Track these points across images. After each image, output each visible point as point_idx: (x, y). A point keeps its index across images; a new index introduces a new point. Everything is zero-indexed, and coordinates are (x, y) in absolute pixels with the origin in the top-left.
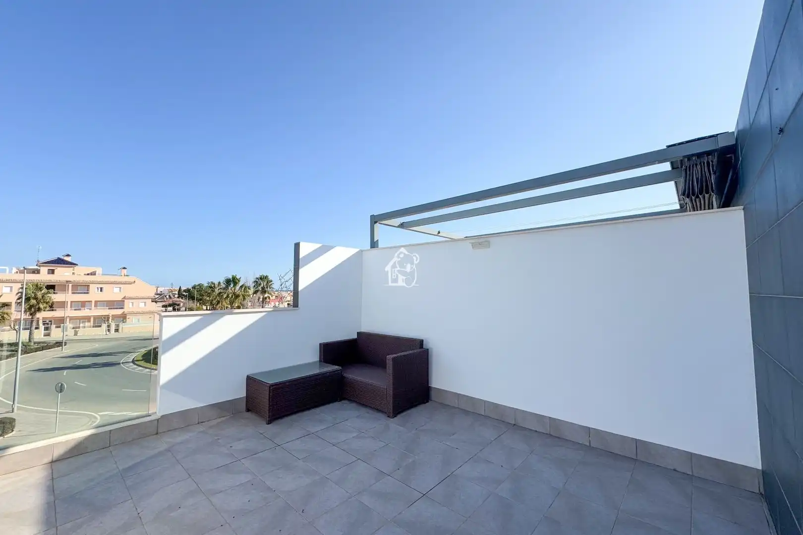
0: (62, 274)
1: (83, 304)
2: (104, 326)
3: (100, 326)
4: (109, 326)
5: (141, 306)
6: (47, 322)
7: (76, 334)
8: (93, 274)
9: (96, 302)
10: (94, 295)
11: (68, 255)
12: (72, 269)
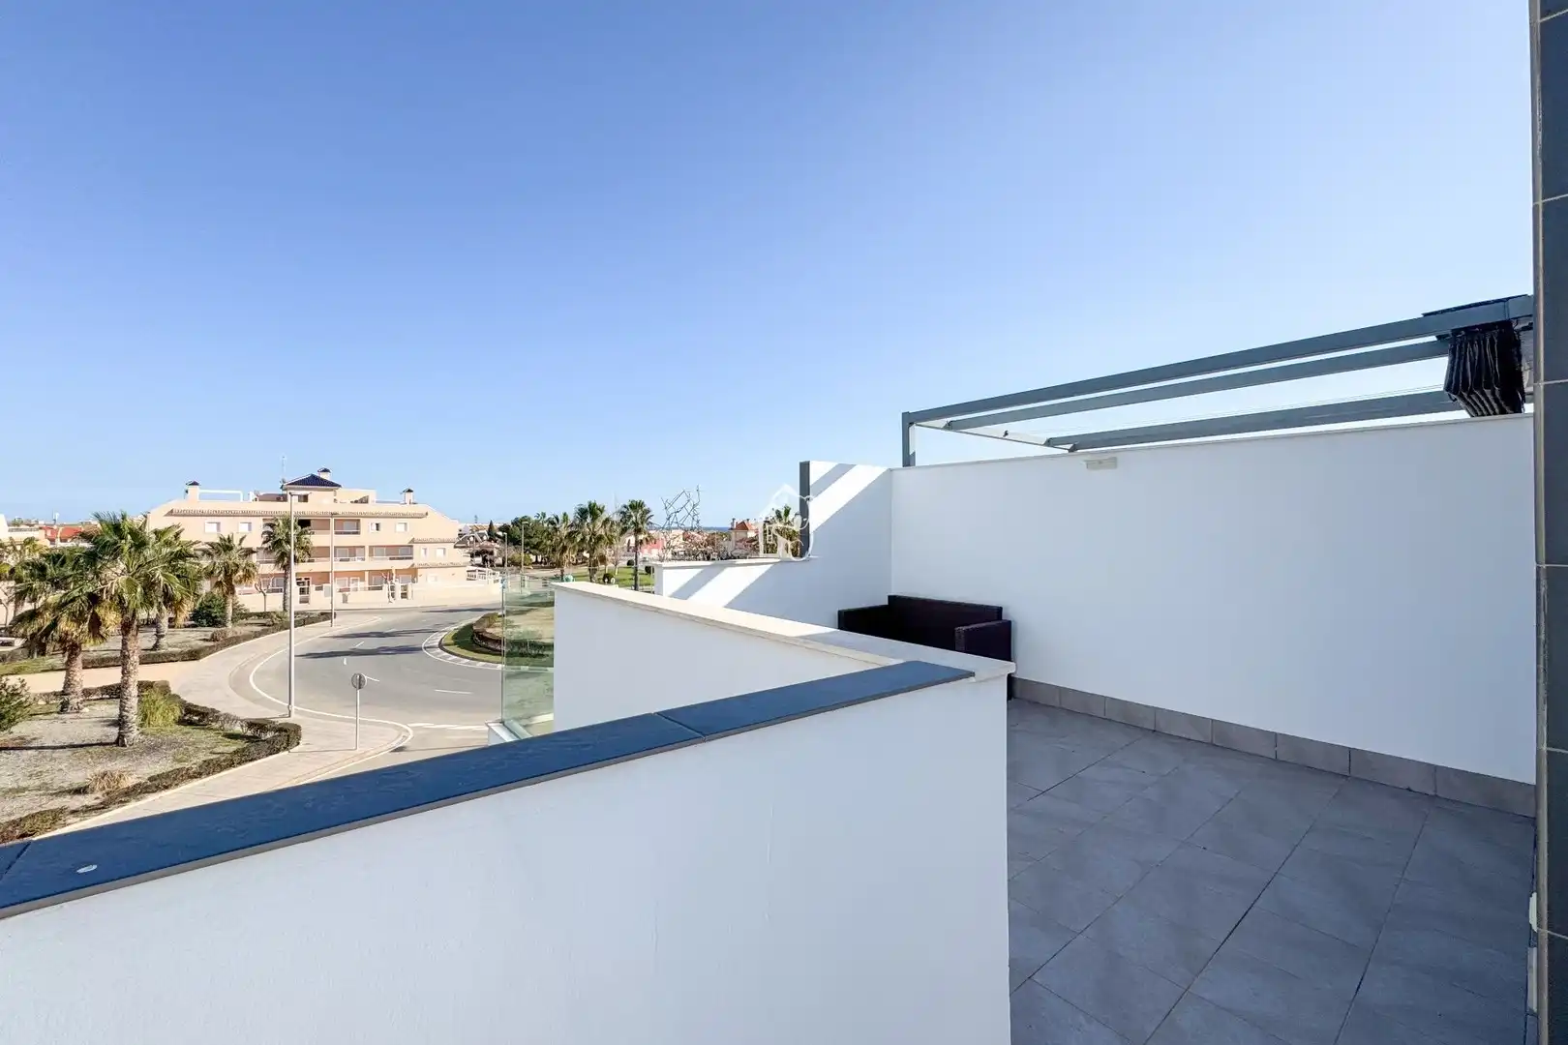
0: (319, 502)
1: (352, 552)
2: (386, 587)
3: (380, 588)
4: (392, 588)
5: (437, 554)
6: (303, 580)
7: (345, 600)
8: (364, 501)
9: (371, 547)
10: (367, 536)
11: (326, 471)
12: (332, 493)
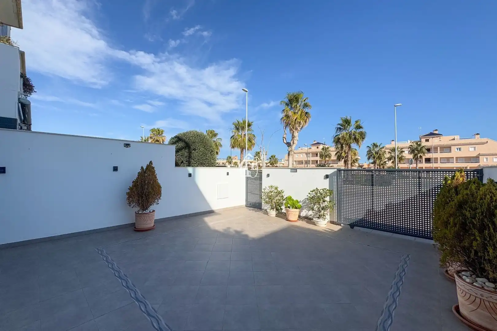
1: (448, 160)
5: (494, 161)
8: (454, 139)
9: (457, 158)
11: (436, 130)
12: (439, 138)
